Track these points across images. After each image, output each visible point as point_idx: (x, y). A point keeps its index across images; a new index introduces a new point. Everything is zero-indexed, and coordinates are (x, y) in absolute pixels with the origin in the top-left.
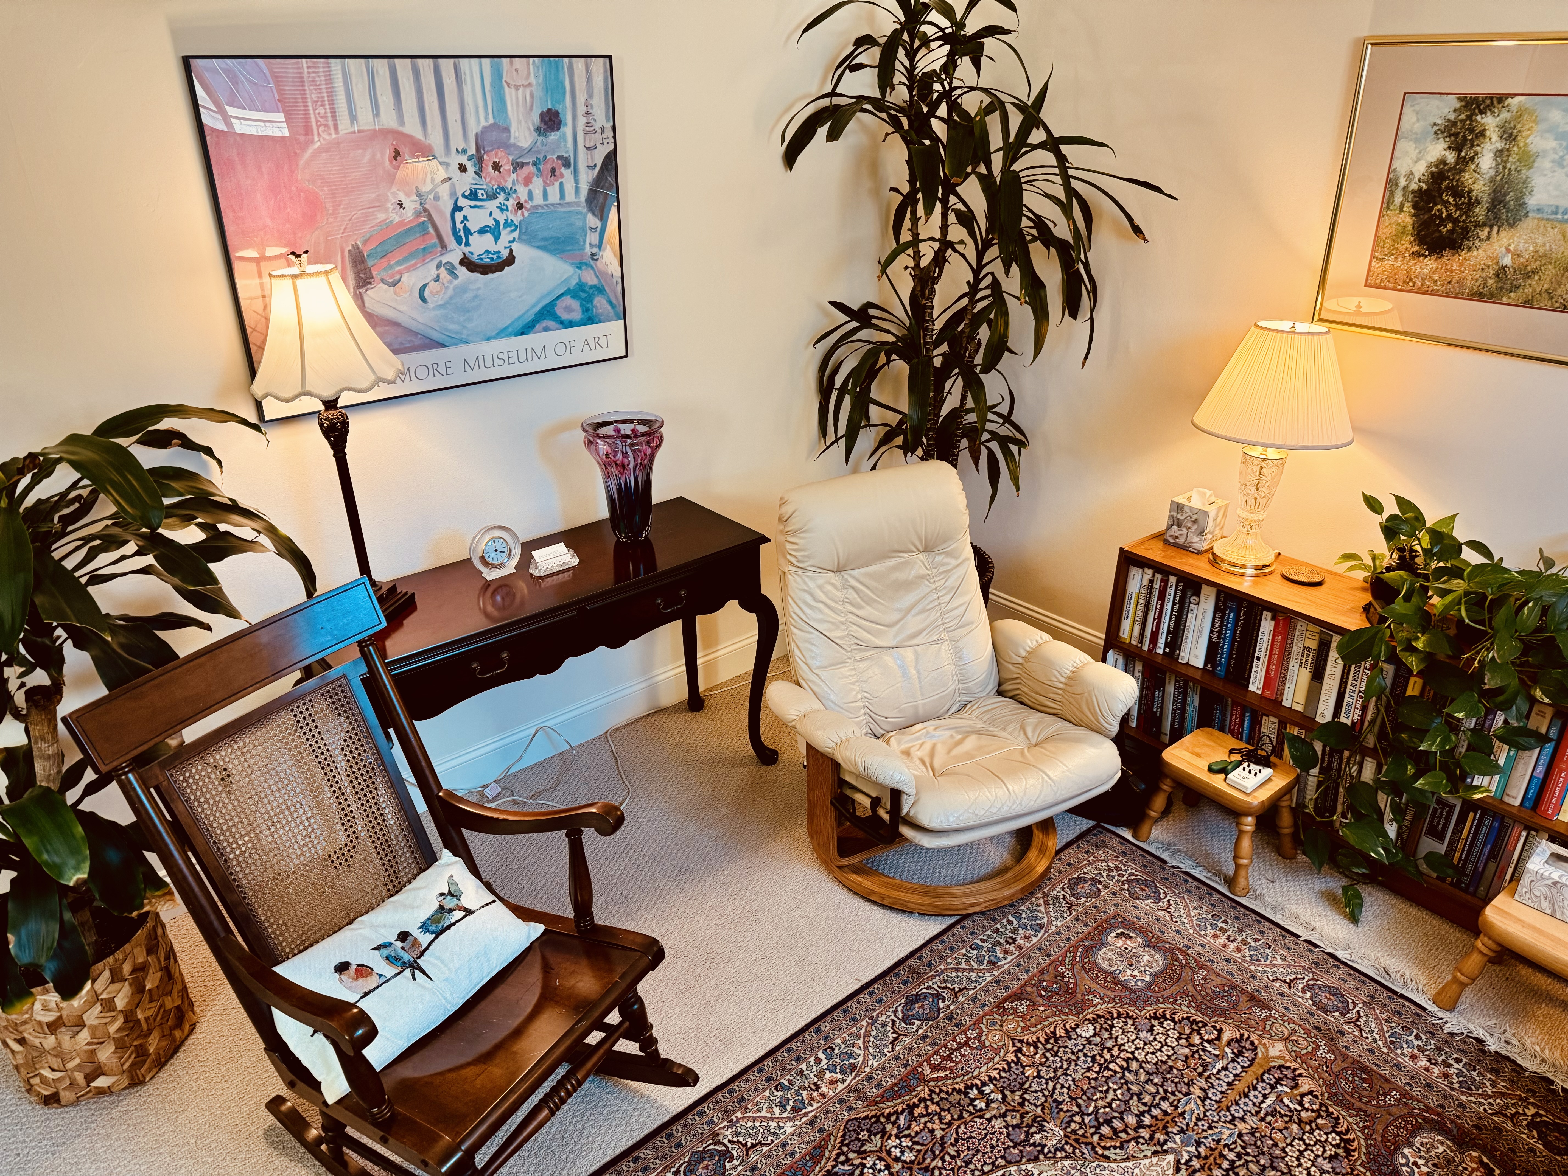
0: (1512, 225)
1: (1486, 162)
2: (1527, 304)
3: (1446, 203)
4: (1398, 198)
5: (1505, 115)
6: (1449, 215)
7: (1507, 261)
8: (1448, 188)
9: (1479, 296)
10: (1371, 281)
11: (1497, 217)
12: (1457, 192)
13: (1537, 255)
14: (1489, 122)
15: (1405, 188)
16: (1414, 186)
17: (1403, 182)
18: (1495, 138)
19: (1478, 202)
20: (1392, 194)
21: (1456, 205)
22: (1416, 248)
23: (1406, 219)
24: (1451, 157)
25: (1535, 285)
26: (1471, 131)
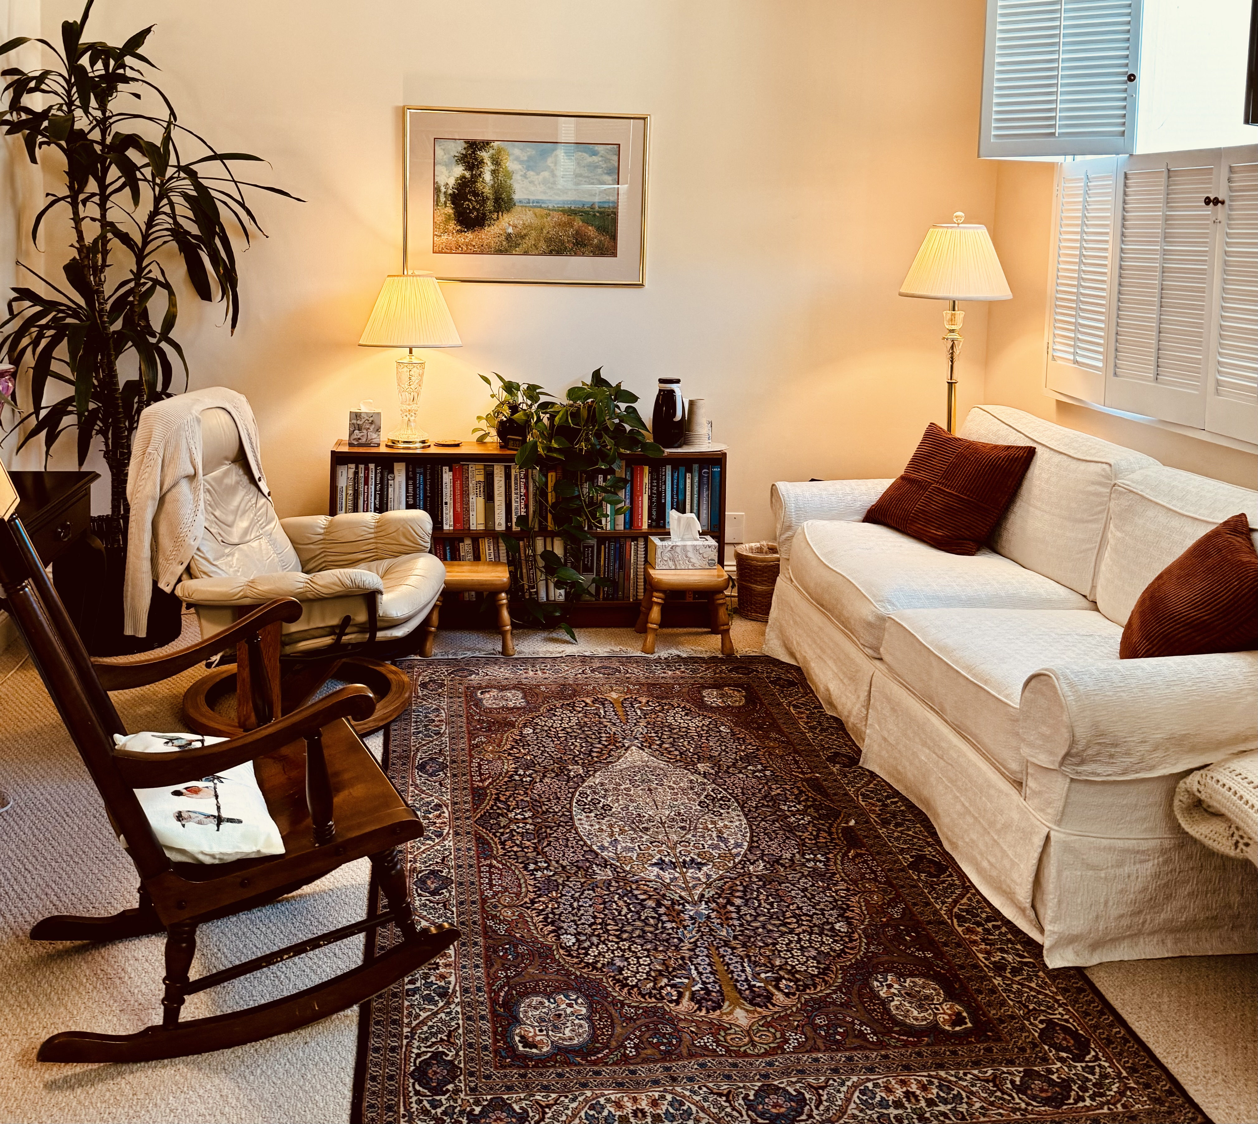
0: (508, 211)
1: (487, 177)
2: (526, 253)
3: (470, 200)
4: (442, 199)
5: (491, 151)
6: (474, 208)
7: (510, 230)
8: (469, 192)
9: (499, 252)
10: (436, 249)
11: (500, 206)
12: (476, 194)
13: (525, 226)
14: (485, 155)
15: (445, 193)
16: (450, 192)
17: (443, 189)
18: (489, 164)
19: (488, 199)
20: (438, 196)
21: (476, 201)
22: (459, 228)
23: (449, 210)
24: (468, 174)
25: (528, 242)
26: (476, 159)
